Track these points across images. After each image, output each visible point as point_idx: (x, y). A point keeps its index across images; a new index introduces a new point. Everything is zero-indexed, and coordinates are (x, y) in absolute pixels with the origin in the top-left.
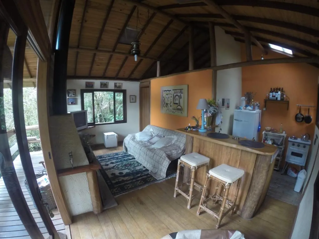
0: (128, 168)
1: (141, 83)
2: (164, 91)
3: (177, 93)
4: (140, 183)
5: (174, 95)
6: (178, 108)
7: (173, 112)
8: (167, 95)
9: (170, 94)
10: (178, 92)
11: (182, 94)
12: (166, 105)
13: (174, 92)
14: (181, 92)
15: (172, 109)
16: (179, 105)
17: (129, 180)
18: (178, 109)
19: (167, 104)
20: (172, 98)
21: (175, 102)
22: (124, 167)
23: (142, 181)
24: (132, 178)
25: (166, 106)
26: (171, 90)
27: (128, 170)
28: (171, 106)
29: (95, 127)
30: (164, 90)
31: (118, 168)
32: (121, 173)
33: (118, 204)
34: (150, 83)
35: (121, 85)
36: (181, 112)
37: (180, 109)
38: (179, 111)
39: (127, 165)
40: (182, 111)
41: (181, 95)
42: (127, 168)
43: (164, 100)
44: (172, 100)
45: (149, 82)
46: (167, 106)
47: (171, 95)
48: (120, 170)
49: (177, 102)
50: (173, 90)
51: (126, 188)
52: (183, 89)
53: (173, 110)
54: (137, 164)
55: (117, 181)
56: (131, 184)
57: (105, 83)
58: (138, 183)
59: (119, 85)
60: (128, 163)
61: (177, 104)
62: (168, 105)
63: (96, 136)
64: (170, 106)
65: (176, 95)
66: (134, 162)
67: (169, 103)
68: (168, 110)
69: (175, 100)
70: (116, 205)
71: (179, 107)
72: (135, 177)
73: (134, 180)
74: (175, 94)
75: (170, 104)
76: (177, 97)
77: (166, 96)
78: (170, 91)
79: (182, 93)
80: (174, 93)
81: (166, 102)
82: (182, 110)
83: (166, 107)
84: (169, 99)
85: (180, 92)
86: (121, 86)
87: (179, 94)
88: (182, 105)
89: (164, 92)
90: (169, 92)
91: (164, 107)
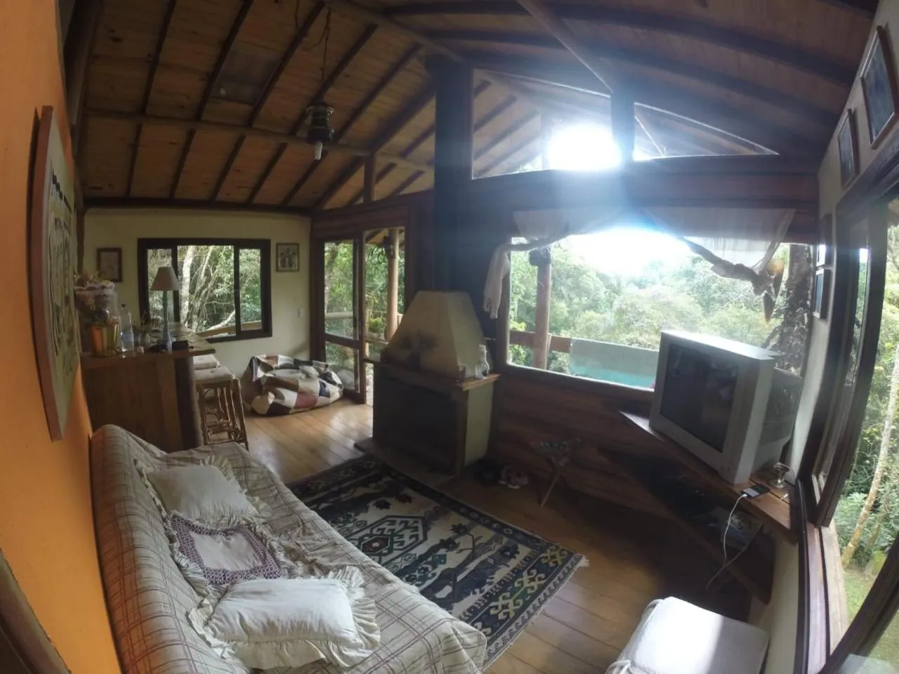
0: (367, 531)
4: (319, 484)
17: (348, 488)
24: (343, 496)
27: (366, 522)
31: (406, 522)
32: (385, 505)
55: (380, 483)
58: (324, 482)
72: (336, 498)
73: (335, 489)
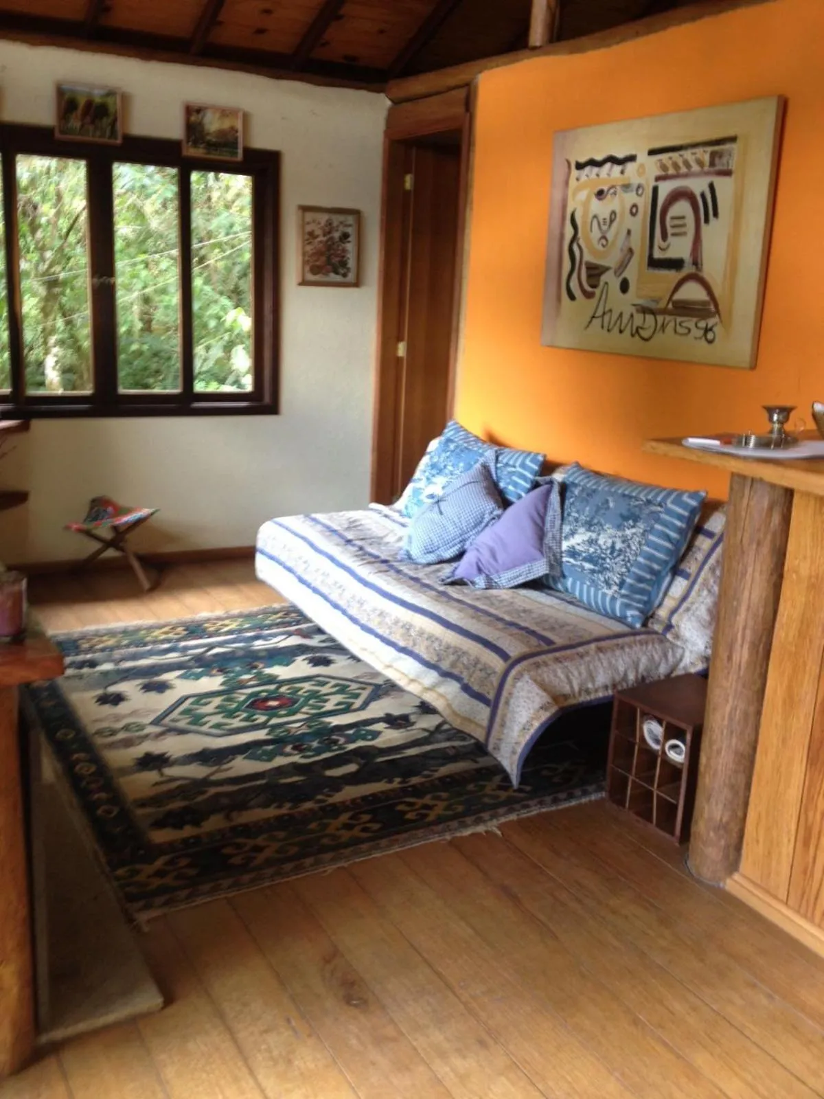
0: (275, 721)
1: (396, 102)
2: (580, 166)
3: (686, 176)
5: (655, 190)
6: (679, 296)
7: (636, 332)
8: (600, 194)
9: (626, 187)
10: (695, 168)
11: (722, 185)
12: (589, 276)
13: (660, 173)
14: (718, 167)
15: (628, 310)
16: (697, 278)
18: (684, 309)
19: (595, 272)
20: (638, 225)
21: (657, 254)
22: (245, 715)
23: (366, 817)
25: (588, 289)
26: (632, 158)
28: (624, 287)
29: (24, 427)
30: (582, 160)
31: (197, 720)
33: (169, 1000)
34: (469, 104)
35: (239, 126)
36: (707, 330)
37: (704, 303)
38: (690, 322)
39: (266, 699)
40: (711, 322)
41: (712, 187)
42: (262, 719)
43: (574, 238)
44: (638, 242)
45: (461, 93)
46: (597, 291)
47: (631, 198)
48: (207, 734)
49: (679, 248)
50: (652, 152)
51: (237, 860)
52: (733, 139)
53: (638, 319)
54: (339, 698)
56: (282, 834)
57: (98, 100)
58: (330, 830)
59: (226, 124)
60: (272, 687)
61: (676, 264)
62: (604, 278)
63: (32, 498)
64: (615, 284)
65: (675, 196)
66: (323, 684)
67: (611, 261)
68: (597, 322)
69: (664, 236)
70: (149, 999)
71: (692, 292)
74: (665, 189)
75: (623, 265)
76: (682, 208)
77: (597, 207)
78: (630, 167)
79: (728, 173)
80: (658, 179)
81: (587, 257)
82: (718, 311)
83: (589, 295)
84: (610, 236)
85: (712, 164)
86: (240, 134)
87: (698, 186)
88: (713, 267)
89: (575, 173)
90: (617, 168)
91: (572, 297)
